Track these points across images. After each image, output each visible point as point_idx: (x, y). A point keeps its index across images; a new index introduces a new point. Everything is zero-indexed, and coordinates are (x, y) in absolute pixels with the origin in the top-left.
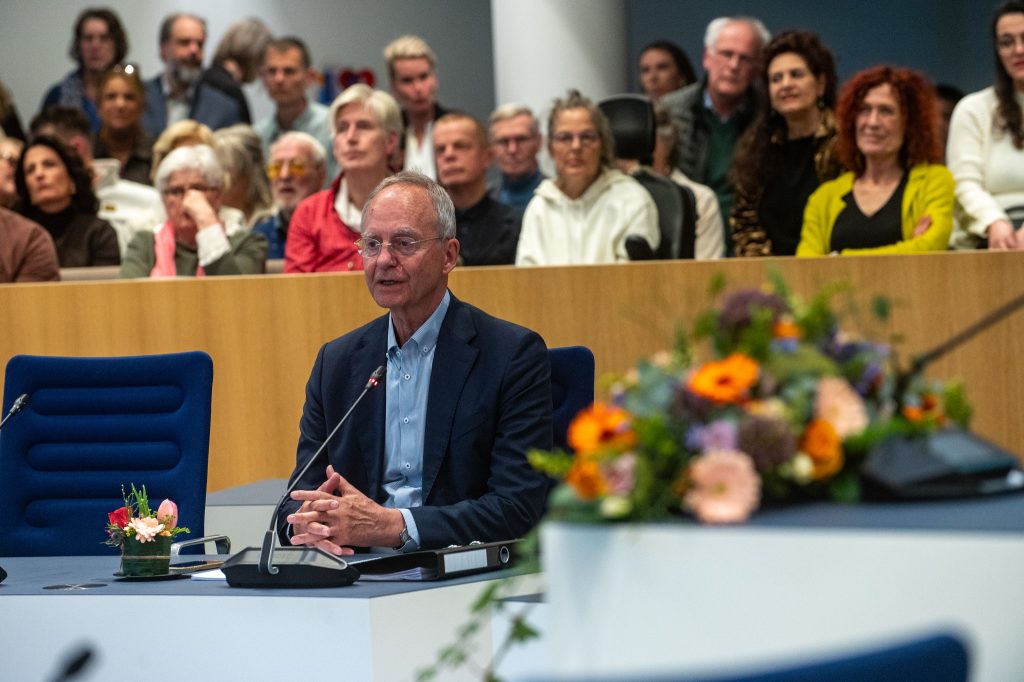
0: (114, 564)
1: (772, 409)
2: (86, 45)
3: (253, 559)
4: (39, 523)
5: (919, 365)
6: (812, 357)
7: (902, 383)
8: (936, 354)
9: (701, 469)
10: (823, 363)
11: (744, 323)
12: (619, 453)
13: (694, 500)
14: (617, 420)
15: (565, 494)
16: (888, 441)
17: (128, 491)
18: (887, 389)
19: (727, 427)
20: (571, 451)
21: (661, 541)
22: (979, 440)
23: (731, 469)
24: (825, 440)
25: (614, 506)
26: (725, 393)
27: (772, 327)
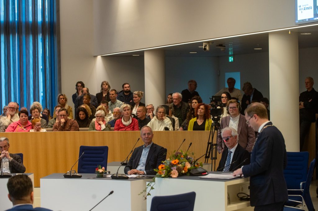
0: (96, 175)
1: (180, 165)
2: (78, 87)
3: (115, 175)
4: (84, 169)
5: (197, 160)
6: (185, 159)
7: (195, 162)
8: (198, 159)
9: (172, 172)
10: (186, 160)
11: (178, 156)
12: (164, 170)
13: (171, 175)
14: (163, 166)
15: (157, 174)
16: (193, 169)
17: (98, 166)
18: (193, 163)
19: (175, 167)
20: (159, 169)
21: (167, 180)
22: (203, 169)
23: (175, 172)
24: (186, 169)
25: (163, 176)
26: (175, 163)
27: (181, 156)
